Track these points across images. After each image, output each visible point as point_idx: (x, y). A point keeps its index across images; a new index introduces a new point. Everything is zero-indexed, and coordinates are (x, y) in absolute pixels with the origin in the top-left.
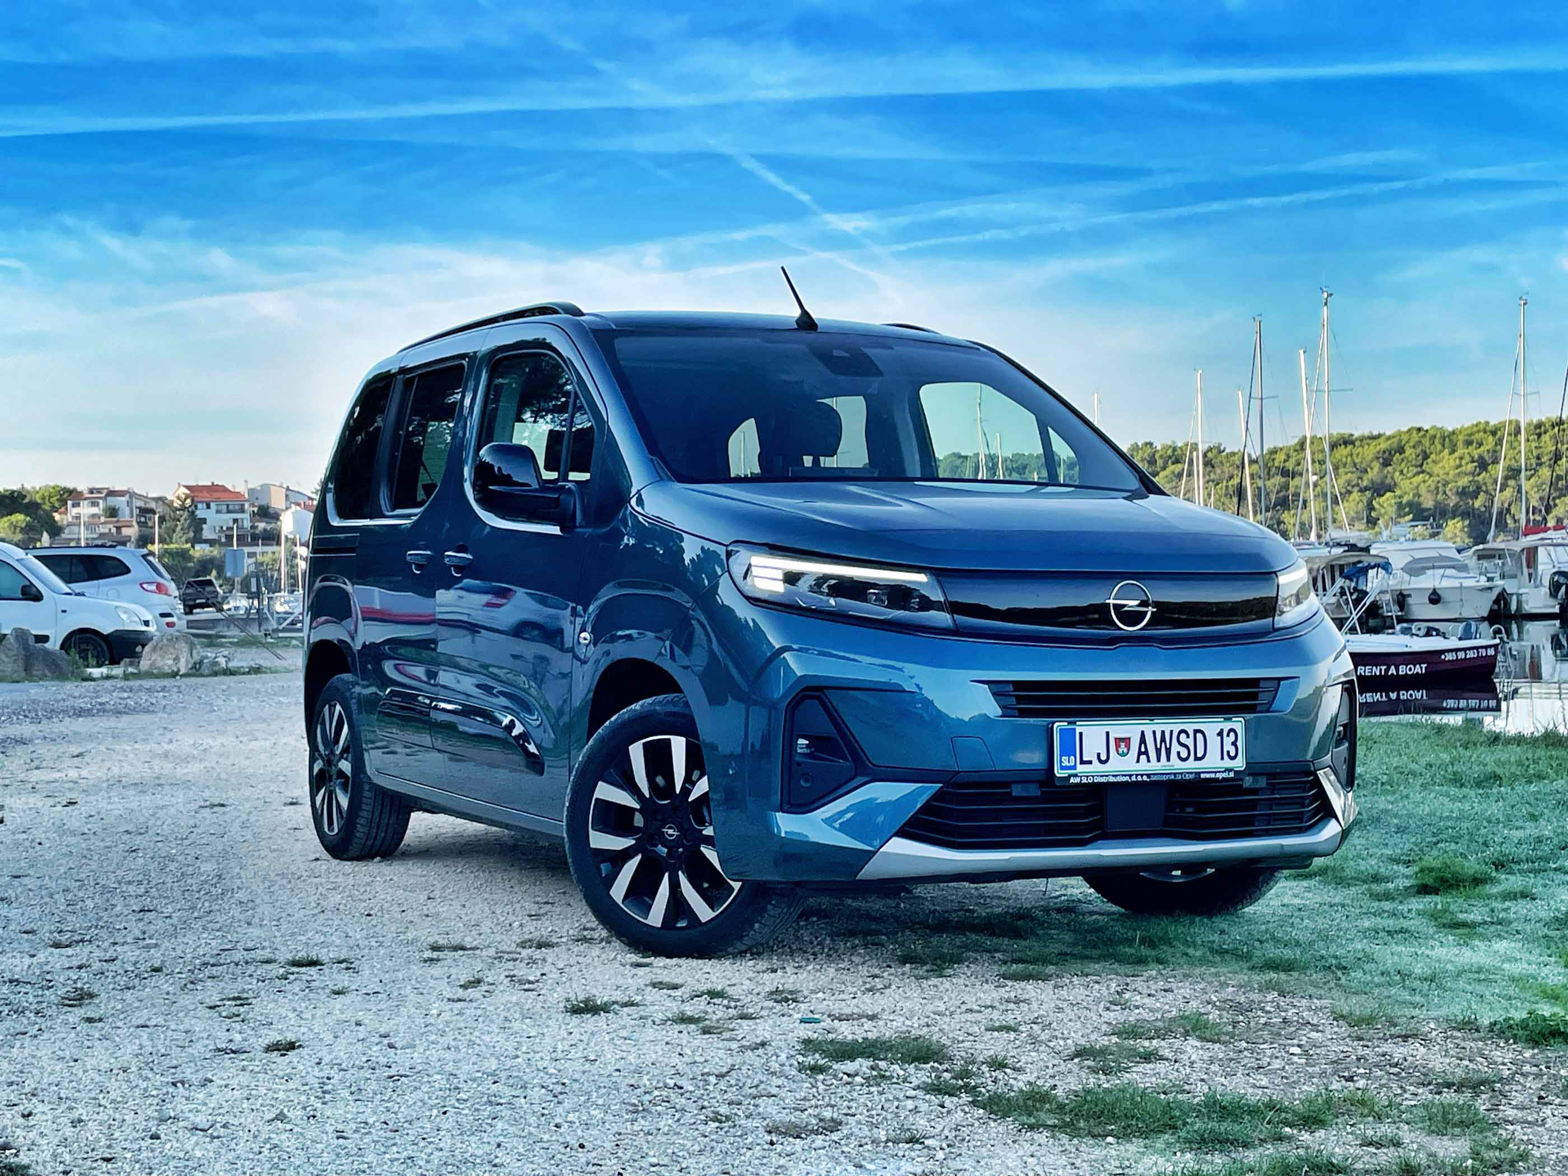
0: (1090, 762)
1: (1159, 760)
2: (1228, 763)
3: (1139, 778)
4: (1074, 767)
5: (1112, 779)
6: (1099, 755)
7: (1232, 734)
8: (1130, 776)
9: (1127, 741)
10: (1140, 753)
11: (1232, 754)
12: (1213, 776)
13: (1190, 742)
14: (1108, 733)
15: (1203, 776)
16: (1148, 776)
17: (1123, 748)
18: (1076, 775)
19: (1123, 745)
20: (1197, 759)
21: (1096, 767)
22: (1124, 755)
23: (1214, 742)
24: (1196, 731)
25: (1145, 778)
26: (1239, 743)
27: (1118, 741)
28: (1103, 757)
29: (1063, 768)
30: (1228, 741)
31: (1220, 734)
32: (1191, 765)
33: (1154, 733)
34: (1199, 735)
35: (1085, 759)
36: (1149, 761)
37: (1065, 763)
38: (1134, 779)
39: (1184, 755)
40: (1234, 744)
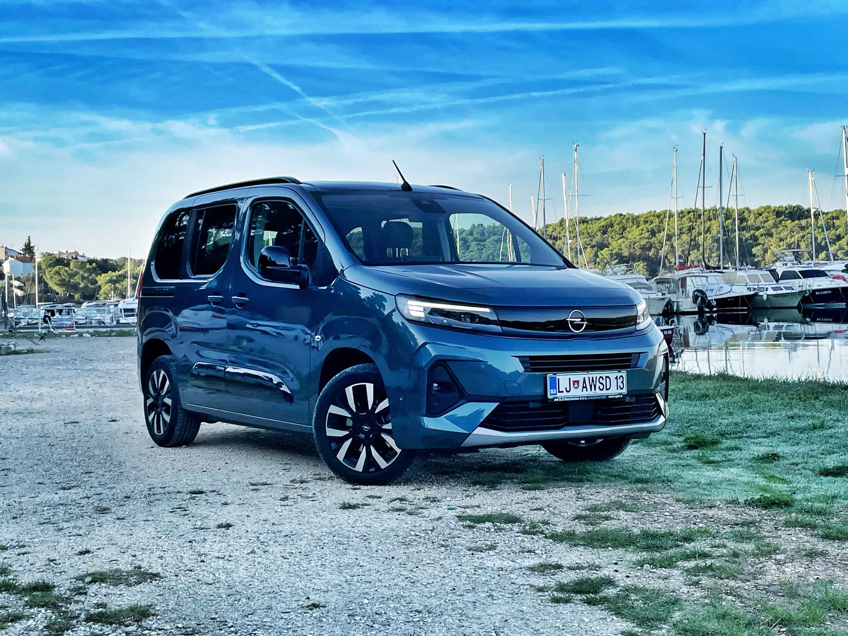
0: (562, 392)
1: (591, 390)
2: (620, 391)
3: (583, 399)
4: (556, 394)
5: (572, 399)
6: (566, 388)
7: (621, 378)
8: (580, 397)
9: (578, 382)
10: (583, 387)
11: (622, 387)
12: (614, 397)
13: (604, 382)
14: (570, 379)
15: (610, 397)
16: (587, 397)
17: (576, 385)
18: (556, 398)
19: (576, 384)
20: (607, 389)
21: (565, 394)
22: (576, 388)
23: (614, 381)
24: (606, 377)
25: (586, 398)
26: (624, 382)
27: (574, 382)
28: (568, 390)
29: (551, 394)
30: (620, 381)
31: (616, 378)
32: (605, 392)
33: (589, 378)
34: (608, 379)
35: (560, 390)
36: (587, 390)
37: (552, 392)
38: (581, 399)
39: (601, 388)
40: (622, 382)
